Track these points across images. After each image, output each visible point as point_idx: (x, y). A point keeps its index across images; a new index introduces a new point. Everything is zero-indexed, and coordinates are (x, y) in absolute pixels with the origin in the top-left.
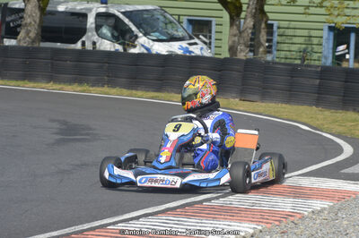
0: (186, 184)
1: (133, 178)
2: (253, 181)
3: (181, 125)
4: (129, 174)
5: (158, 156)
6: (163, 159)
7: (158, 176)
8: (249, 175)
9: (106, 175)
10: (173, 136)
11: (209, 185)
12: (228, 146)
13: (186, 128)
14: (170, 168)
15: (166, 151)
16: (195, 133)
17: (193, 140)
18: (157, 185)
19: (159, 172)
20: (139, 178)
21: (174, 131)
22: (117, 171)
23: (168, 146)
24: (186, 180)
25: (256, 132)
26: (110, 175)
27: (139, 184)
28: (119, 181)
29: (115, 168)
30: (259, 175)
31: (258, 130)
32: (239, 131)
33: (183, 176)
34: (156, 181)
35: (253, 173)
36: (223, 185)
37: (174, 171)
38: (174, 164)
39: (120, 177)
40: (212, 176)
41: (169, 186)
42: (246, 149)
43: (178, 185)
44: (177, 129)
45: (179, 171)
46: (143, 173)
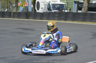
0: (47, 52)
1: (31, 51)
2: (68, 52)
3: (46, 35)
4: (30, 50)
5: (39, 44)
6: (40, 45)
7: (39, 50)
8: (66, 50)
9: (23, 50)
10: (43, 38)
11: (54, 53)
12: (60, 42)
13: (47, 36)
14: (42, 48)
15: (41, 43)
16: (50, 37)
17: (49, 39)
18: (38, 53)
19: (39, 49)
20: (33, 51)
21: (44, 37)
22: (26, 49)
23: (42, 41)
24: (47, 51)
25: (68, 37)
26: (24, 50)
27: (33, 53)
28: (27, 52)
29: (26, 48)
30: (69, 50)
31: (69, 37)
32: (63, 37)
33: (46, 50)
34: (38, 52)
35: (67, 49)
36: (58, 53)
37: (43, 49)
38: (43, 47)
39: (27, 51)
40: (55, 50)
41: (42, 53)
42: (65, 42)
43: (45, 53)
44: (45, 36)
45: (45, 49)
46: (34, 49)
